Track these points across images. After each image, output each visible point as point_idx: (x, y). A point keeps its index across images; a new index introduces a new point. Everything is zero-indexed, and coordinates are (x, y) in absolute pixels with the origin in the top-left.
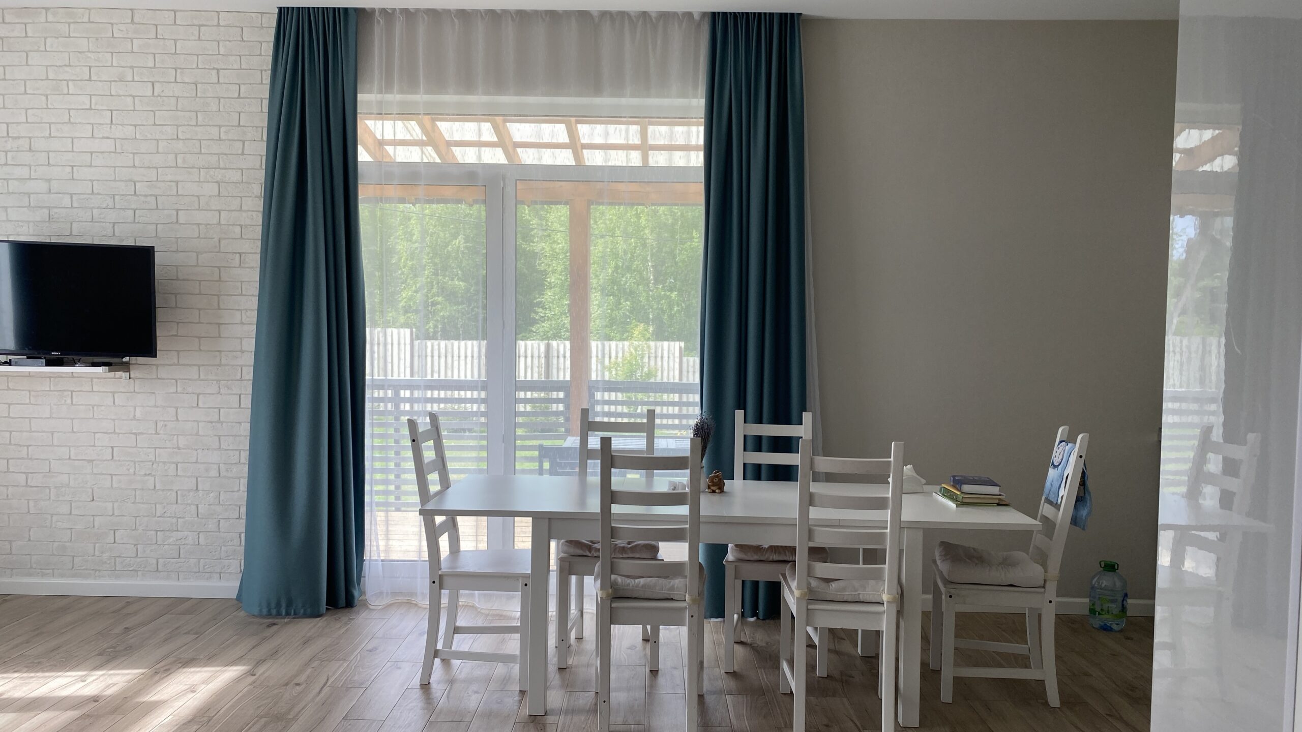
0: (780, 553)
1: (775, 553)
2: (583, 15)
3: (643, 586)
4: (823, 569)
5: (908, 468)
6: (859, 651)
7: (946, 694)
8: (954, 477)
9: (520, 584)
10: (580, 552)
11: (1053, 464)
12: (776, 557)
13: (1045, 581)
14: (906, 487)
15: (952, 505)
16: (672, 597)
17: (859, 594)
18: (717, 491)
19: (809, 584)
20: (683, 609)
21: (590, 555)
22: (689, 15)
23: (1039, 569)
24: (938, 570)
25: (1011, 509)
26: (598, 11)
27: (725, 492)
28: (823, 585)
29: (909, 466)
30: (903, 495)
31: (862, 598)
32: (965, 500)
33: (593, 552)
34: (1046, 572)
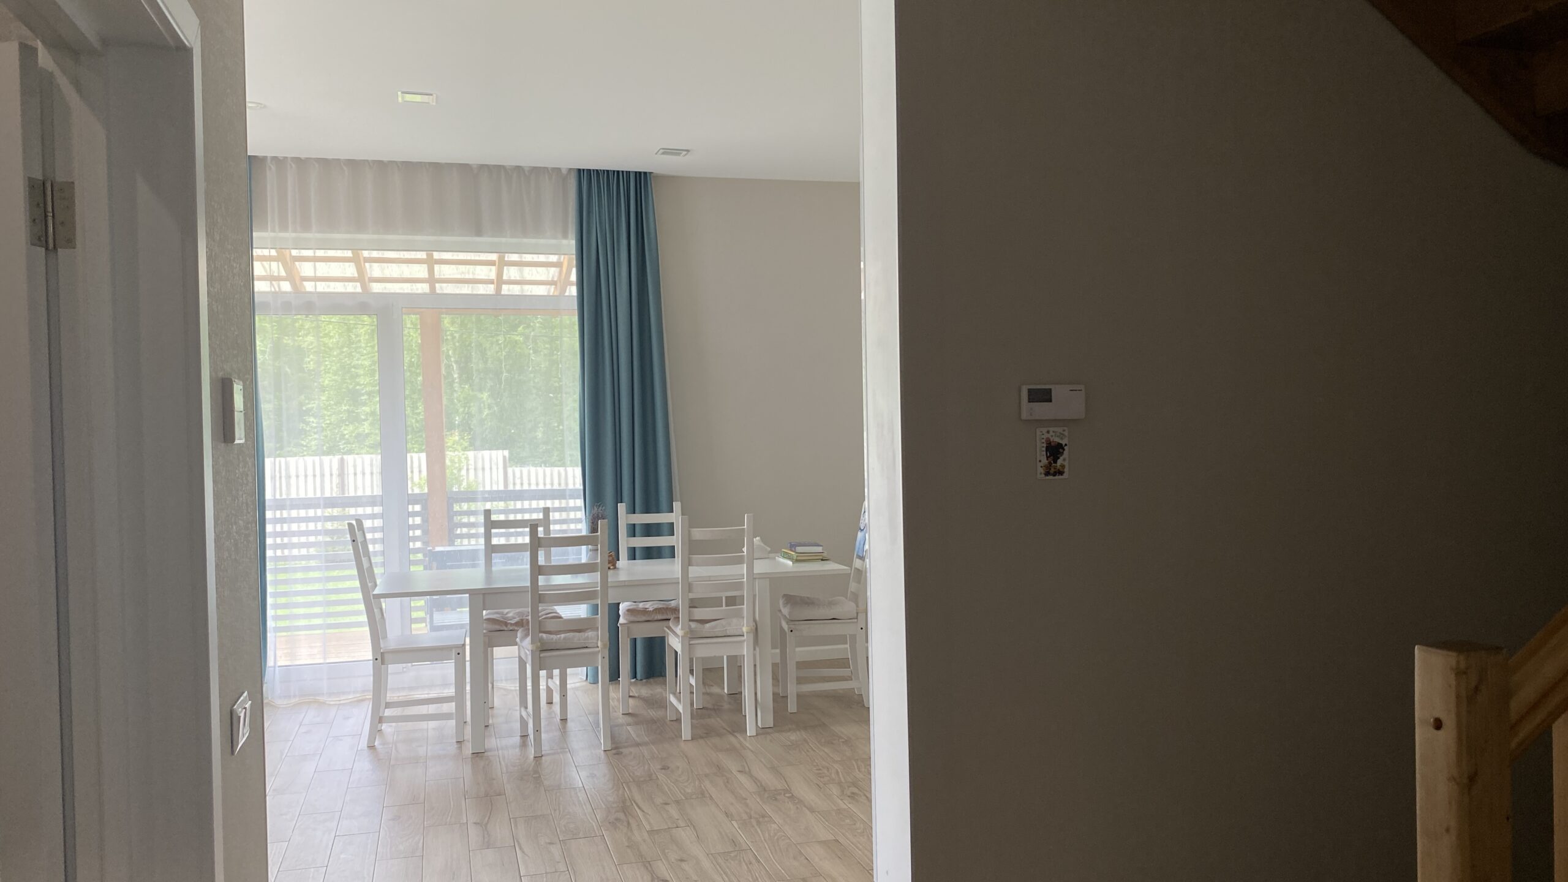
0: (663, 613)
1: (659, 613)
2: (464, 168)
3: (564, 638)
4: (700, 613)
5: (757, 540)
6: (726, 691)
7: (792, 707)
8: (790, 543)
9: (454, 653)
10: (497, 627)
11: (860, 529)
12: (660, 617)
13: (857, 613)
14: (756, 555)
15: (790, 563)
16: (587, 645)
17: (726, 630)
18: (611, 567)
19: (690, 626)
20: (598, 652)
21: (506, 629)
22: (559, 170)
23: (853, 605)
24: (783, 615)
25: (831, 562)
26: (478, 164)
27: (618, 568)
28: (699, 625)
29: (757, 538)
30: (755, 561)
31: (728, 633)
32: (799, 558)
33: (509, 626)
34: (857, 606)
